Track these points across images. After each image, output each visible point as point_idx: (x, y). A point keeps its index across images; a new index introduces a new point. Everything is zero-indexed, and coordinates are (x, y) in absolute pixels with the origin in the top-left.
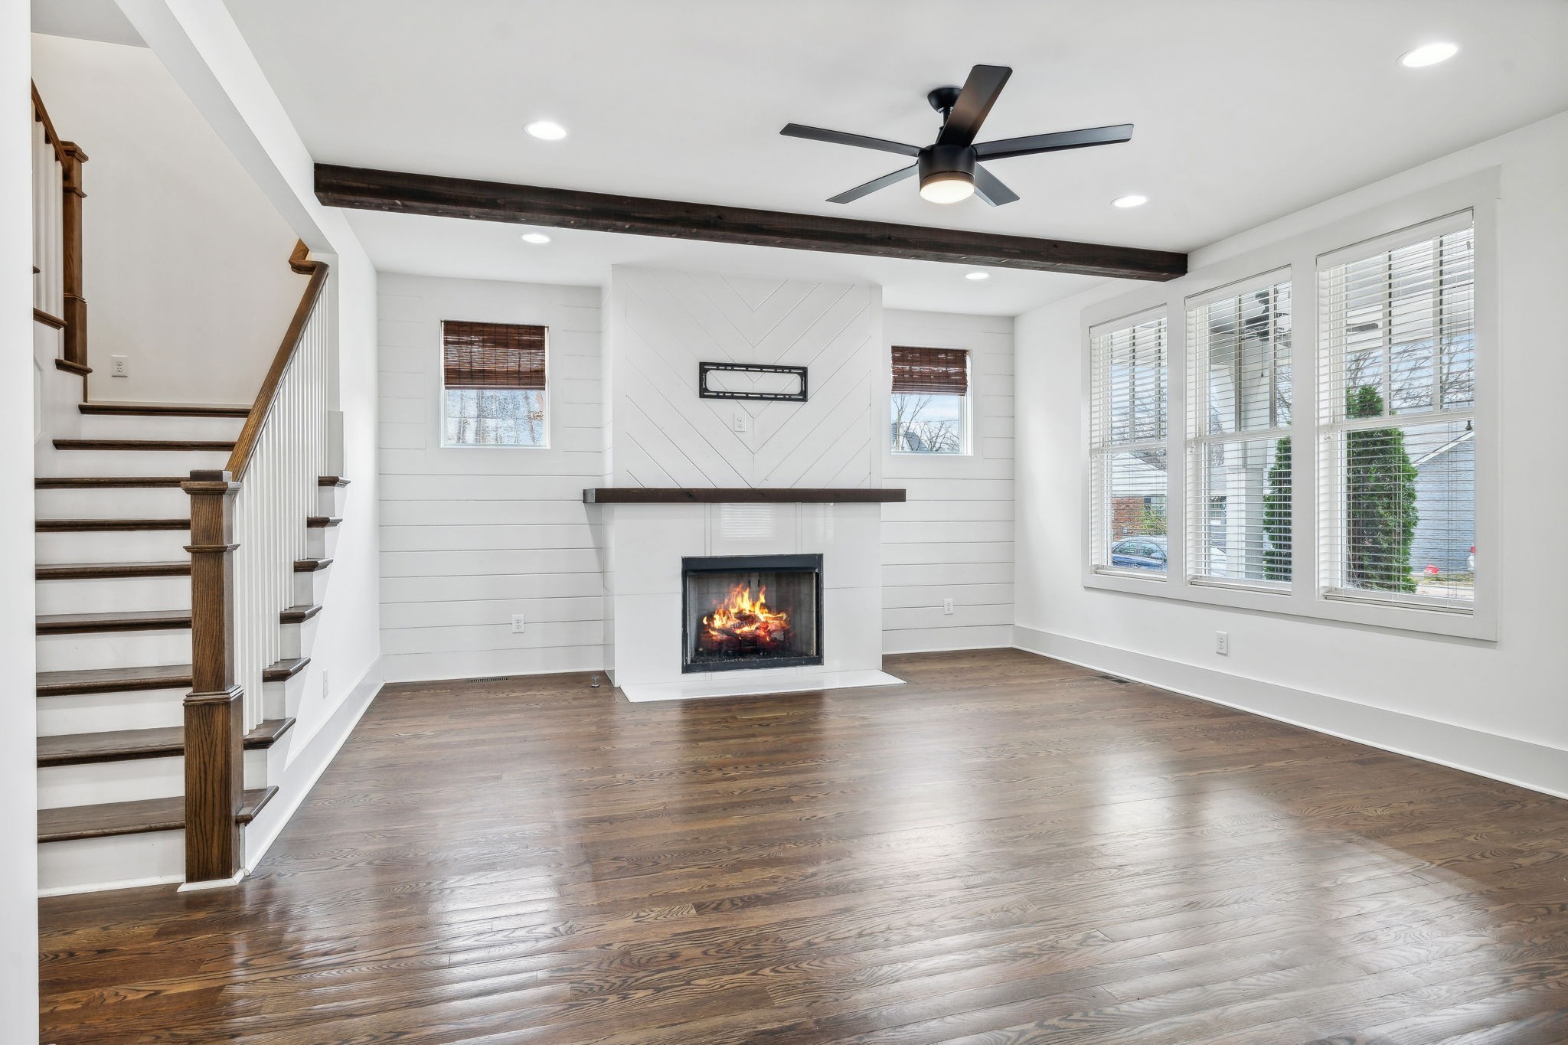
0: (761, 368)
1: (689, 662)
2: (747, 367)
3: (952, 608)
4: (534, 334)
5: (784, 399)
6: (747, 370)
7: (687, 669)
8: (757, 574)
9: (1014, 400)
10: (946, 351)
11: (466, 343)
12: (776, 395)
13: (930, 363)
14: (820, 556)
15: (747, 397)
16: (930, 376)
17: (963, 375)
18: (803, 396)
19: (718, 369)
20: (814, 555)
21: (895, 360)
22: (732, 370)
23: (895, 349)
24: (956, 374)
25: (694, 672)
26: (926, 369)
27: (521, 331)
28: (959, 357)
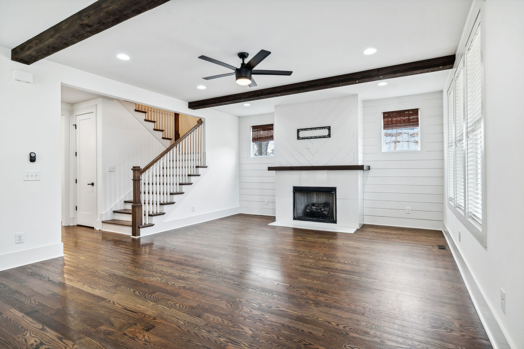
0: (315, 128)
1: (296, 217)
2: (311, 129)
3: (410, 210)
4: (271, 126)
5: (323, 137)
6: (311, 130)
7: (295, 219)
8: (316, 192)
9: (443, 126)
10: (408, 111)
11: (256, 131)
12: (320, 136)
13: (400, 116)
14: (336, 188)
15: (311, 138)
16: (401, 121)
17: (417, 118)
18: (329, 136)
19: (302, 131)
20: (334, 188)
21: (384, 117)
22: (307, 130)
23: (384, 113)
24: (413, 119)
25: (296, 220)
26: (399, 119)
27: (268, 126)
28: (415, 112)
